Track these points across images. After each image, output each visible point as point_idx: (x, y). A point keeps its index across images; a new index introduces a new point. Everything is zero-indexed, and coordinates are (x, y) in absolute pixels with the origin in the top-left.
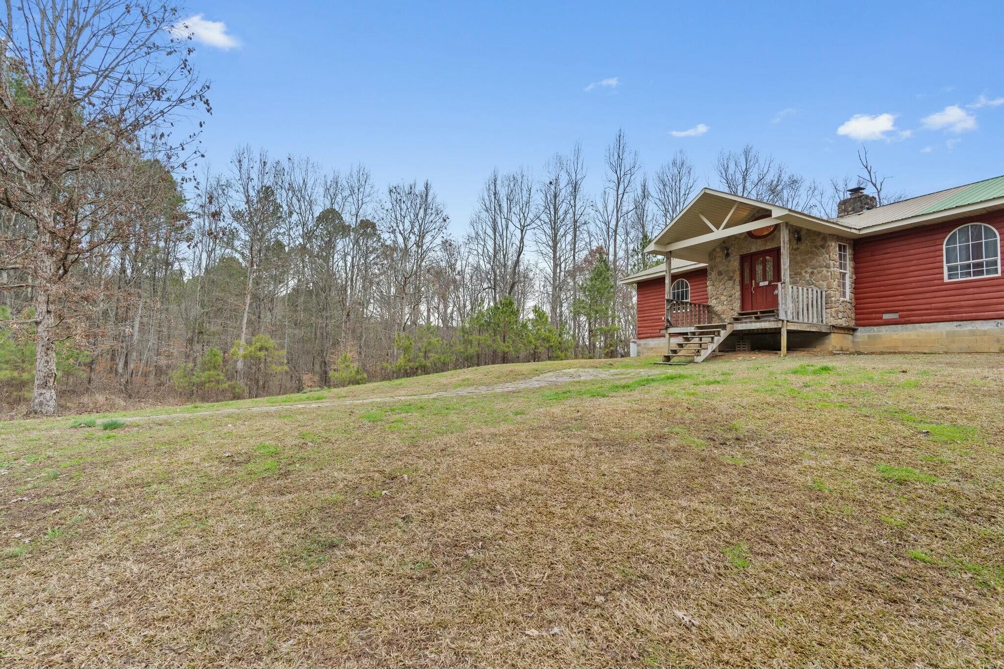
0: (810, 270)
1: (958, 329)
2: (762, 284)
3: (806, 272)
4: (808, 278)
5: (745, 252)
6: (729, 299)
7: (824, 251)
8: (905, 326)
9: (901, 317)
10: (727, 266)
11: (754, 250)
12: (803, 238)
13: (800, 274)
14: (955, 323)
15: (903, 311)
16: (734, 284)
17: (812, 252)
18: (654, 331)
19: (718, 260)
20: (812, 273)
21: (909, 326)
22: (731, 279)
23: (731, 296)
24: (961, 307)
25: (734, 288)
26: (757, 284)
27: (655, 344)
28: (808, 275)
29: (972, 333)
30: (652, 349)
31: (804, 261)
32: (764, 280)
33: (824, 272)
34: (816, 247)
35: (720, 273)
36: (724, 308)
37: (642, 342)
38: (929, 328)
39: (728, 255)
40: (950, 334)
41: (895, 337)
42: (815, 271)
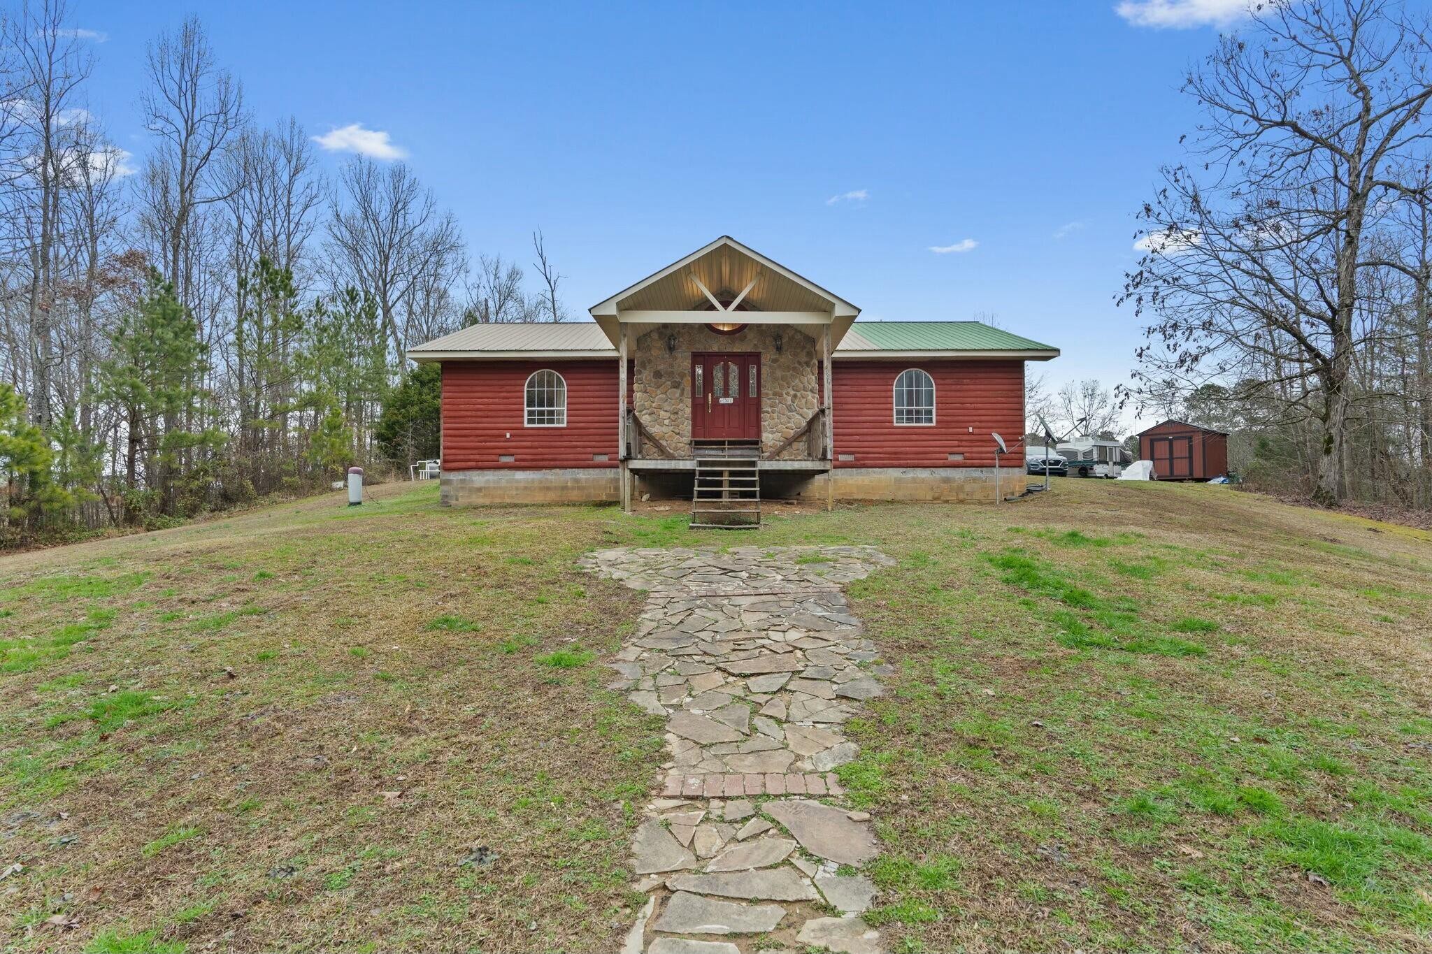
0: (792, 393)
1: (903, 476)
2: (723, 401)
3: (788, 394)
4: (790, 403)
5: (700, 348)
6: (673, 417)
7: (809, 369)
8: (859, 470)
9: (856, 459)
10: (672, 366)
11: (715, 349)
12: (785, 348)
13: (781, 395)
14: (902, 470)
15: (858, 453)
16: (682, 394)
17: (794, 369)
18: (485, 457)
19: (655, 352)
20: (795, 396)
21: (864, 470)
22: (676, 385)
23: (677, 413)
24: (907, 453)
25: (681, 401)
26: (715, 400)
27: (488, 481)
28: (789, 398)
29: (914, 480)
30: (480, 490)
31: (783, 378)
32: (726, 395)
33: (810, 397)
34: (799, 363)
35: (658, 375)
36: (664, 429)
37: (455, 477)
38: (880, 473)
39: (671, 349)
40: (898, 481)
41: (850, 482)
42: (799, 394)
